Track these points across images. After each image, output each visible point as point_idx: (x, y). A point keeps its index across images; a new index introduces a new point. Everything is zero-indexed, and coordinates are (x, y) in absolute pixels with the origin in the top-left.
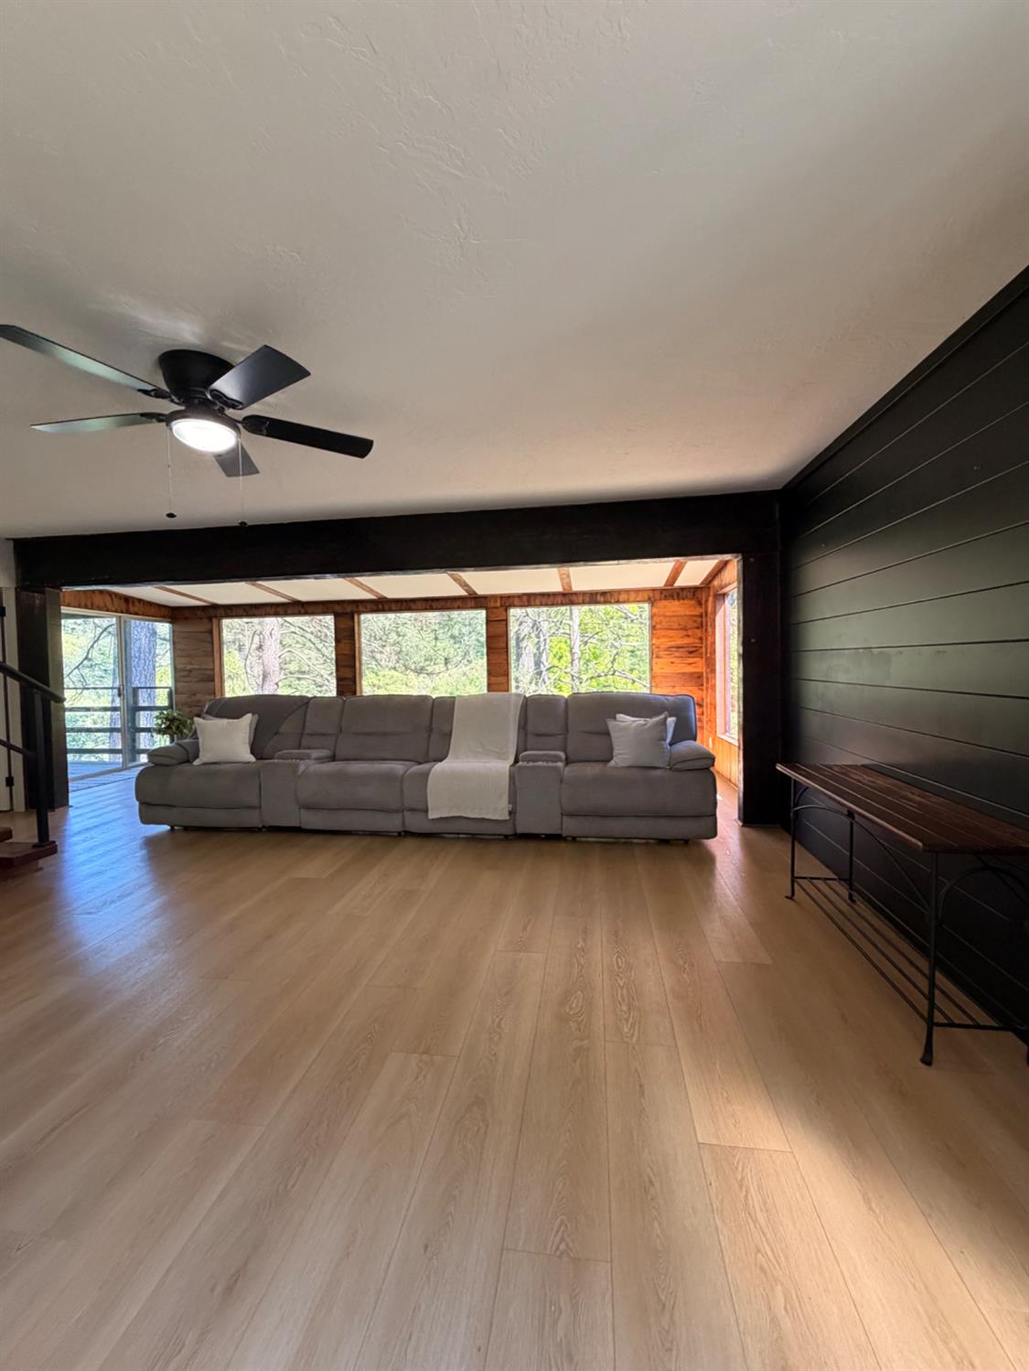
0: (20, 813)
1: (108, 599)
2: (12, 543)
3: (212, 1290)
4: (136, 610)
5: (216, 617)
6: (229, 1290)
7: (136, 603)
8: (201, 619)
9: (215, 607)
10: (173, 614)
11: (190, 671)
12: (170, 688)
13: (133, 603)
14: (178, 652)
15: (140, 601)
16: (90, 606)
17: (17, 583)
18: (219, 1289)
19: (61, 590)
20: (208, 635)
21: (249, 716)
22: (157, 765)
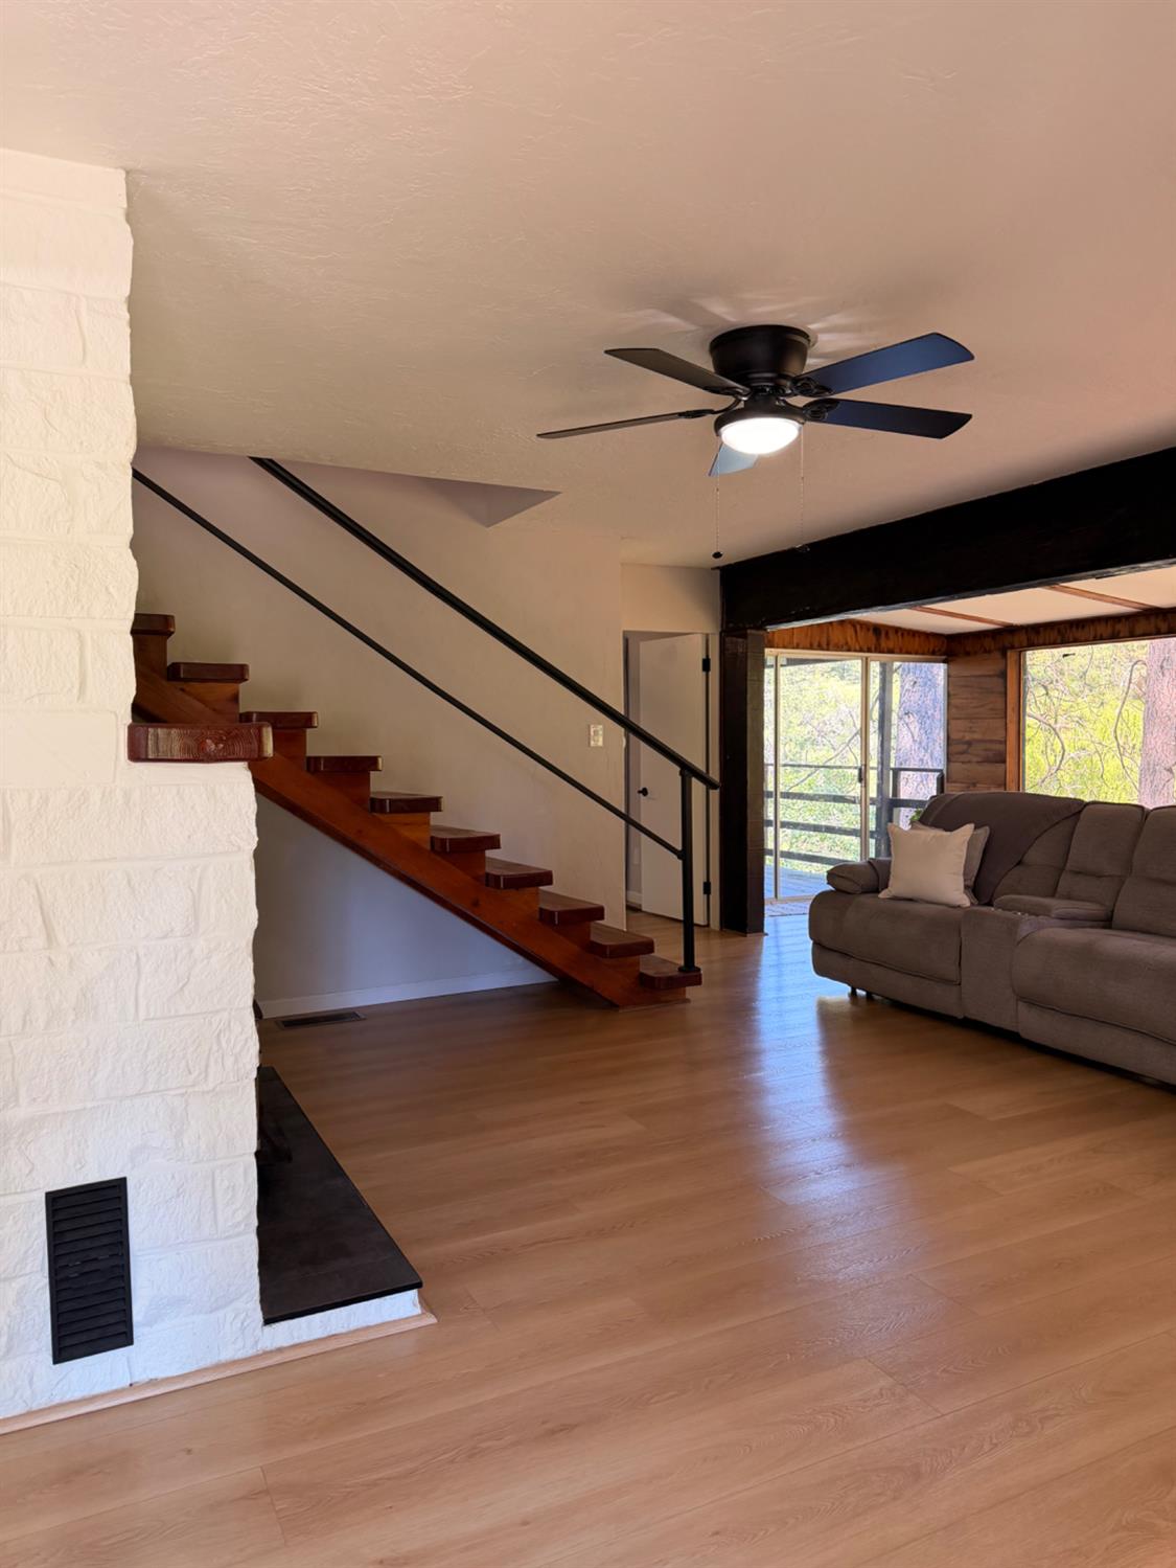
0: (715, 931)
1: (850, 631)
2: (718, 572)
3: (543, 1423)
4: (891, 645)
5: (1012, 647)
6: (553, 1432)
7: (891, 635)
8: (989, 652)
9: (1009, 630)
10: (948, 647)
11: (969, 743)
12: (941, 771)
13: (887, 634)
14: (954, 710)
15: (897, 630)
16: (825, 646)
17: (722, 626)
18: (548, 1426)
19: (765, 630)
20: (1001, 681)
21: (968, 829)
22: (838, 890)
